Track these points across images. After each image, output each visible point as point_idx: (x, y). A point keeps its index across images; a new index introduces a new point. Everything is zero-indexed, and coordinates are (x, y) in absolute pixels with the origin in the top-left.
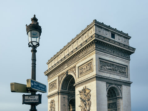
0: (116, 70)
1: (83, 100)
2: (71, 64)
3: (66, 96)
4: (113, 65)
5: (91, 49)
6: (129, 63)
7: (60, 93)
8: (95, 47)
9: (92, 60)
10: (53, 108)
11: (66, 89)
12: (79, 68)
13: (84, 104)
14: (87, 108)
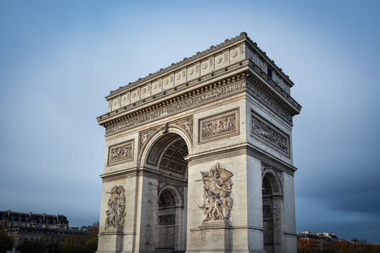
0: (274, 140)
1: (213, 194)
2: (180, 110)
3: (155, 182)
4: (269, 128)
5: (234, 87)
6: (290, 130)
7: (141, 173)
8: (244, 85)
9: (236, 111)
10: (120, 206)
11: (156, 165)
12: (201, 122)
13: (215, 204)
14: (224, 212)
